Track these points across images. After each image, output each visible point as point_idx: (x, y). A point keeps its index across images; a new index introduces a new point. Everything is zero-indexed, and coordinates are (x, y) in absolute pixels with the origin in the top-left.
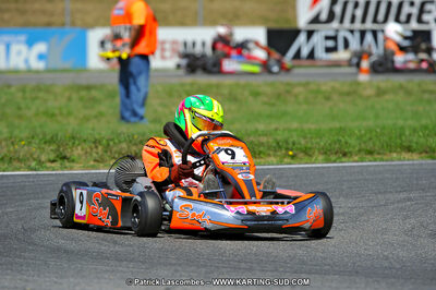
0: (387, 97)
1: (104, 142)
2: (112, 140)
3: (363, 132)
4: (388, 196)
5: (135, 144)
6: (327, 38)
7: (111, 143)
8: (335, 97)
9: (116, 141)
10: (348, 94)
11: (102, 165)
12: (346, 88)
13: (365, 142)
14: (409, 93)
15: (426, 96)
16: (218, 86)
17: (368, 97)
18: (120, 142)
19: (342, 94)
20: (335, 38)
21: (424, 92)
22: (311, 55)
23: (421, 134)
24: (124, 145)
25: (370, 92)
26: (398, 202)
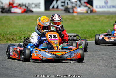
0: (84, 20)
1: (2, 35)
2: (5, 34)
3: (82, 32)
4: (96, 53)
5: (12, 35)
6: (62, 2)
7: (5, 35)
8: (68, 20)
9: (6, 34)
10: (72, 19)
11: (2, 42)
12: (71, 17)
13: (83, 35)
14: (90, 19)
15: (95, 20)
16: (32, 17)
17: (78, 20)
18: (7, 35)
19: (70, 19)
20: (64, 2)
21: (95, 19)
22: (57, 7)
23: (100, 32)
24: (9, 36)
25: (78, 19)
26: (100, 55)
